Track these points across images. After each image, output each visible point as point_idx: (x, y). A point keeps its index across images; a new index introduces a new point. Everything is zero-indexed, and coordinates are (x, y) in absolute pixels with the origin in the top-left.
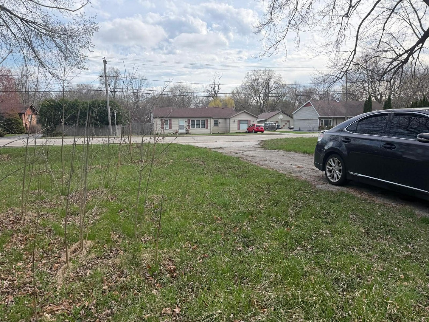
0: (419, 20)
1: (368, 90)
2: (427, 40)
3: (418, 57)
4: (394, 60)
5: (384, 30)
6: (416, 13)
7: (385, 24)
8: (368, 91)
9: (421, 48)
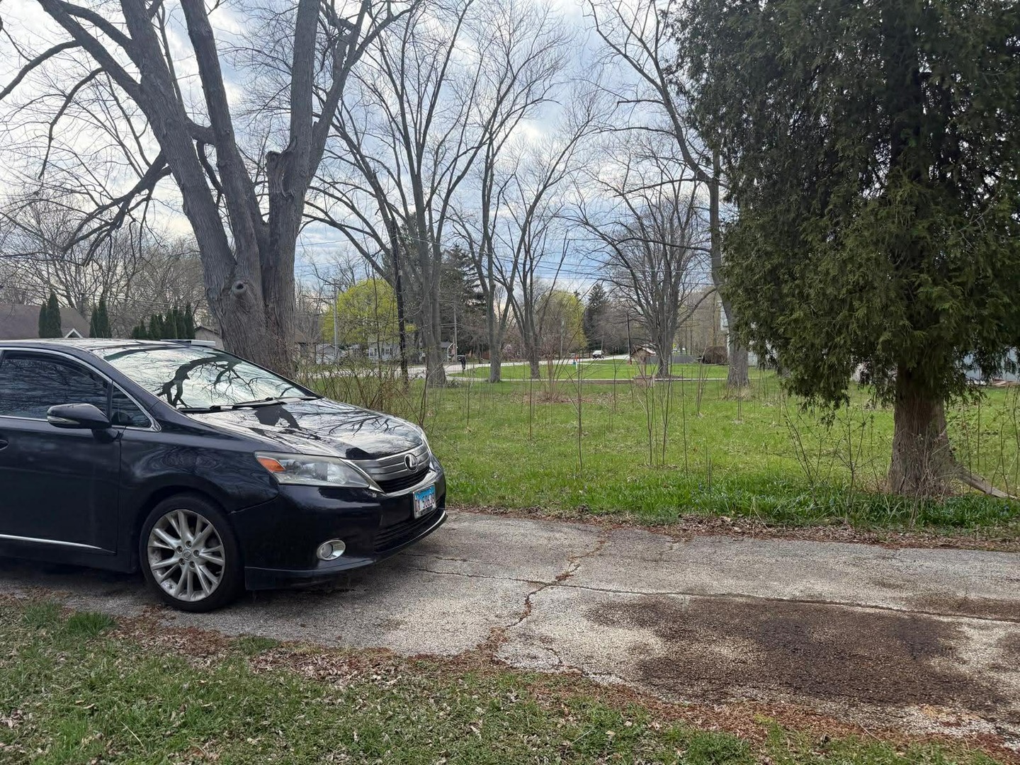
0: (137, 138)
1: (49, 278)
2: (158, 183)
3: (144, 218)
4: (91, 217)
5: (51, 139)
6: (129, 120)
7: (52, 125)
8: (48, 282)
9: (148, 198)
